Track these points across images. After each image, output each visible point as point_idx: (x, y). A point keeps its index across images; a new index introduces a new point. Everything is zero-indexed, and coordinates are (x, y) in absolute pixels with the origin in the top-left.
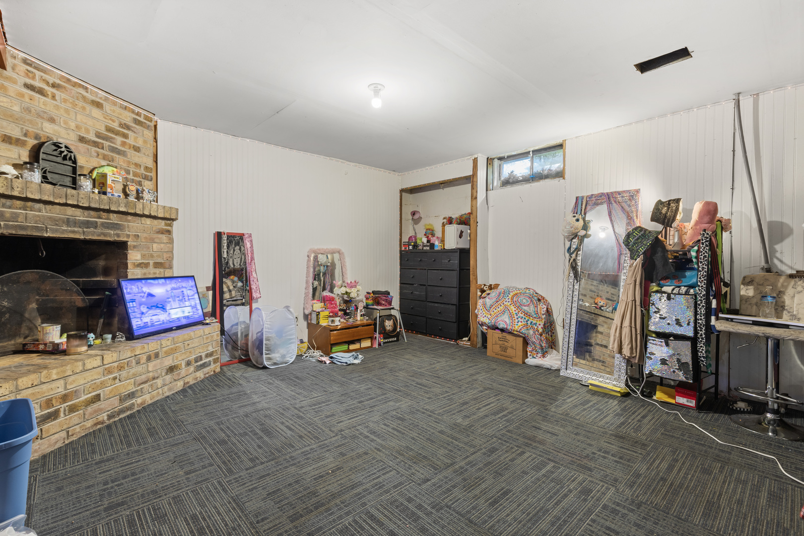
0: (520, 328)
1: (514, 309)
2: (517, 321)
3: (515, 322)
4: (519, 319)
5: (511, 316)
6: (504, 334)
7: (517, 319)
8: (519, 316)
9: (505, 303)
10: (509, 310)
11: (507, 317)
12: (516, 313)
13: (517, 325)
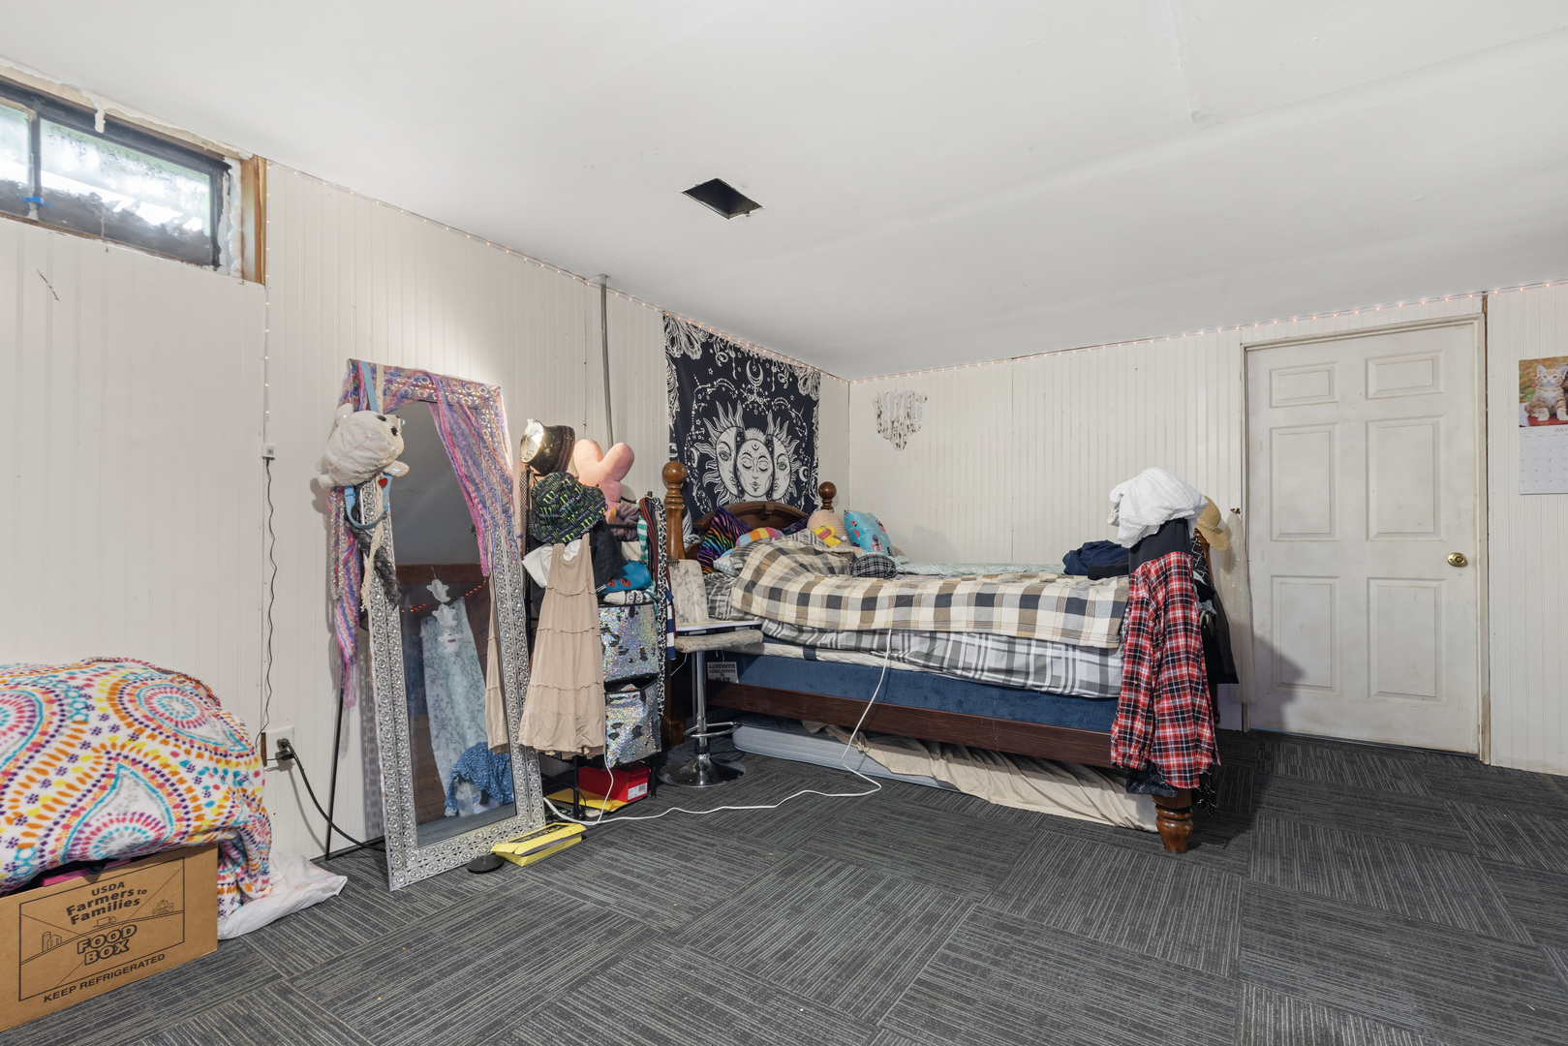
0: (225, 811)
1: (165, 751)
2: (199, 790)
3: (195, 799)
4: (206, 780)
5: (161, 781)
6: (107, 877)
7: (198, 781)
8: (199, 768)
9: (95, 741)
10: (134, 762)
11: (141, 792)
12: (184, 764)
13: (210, 804)
